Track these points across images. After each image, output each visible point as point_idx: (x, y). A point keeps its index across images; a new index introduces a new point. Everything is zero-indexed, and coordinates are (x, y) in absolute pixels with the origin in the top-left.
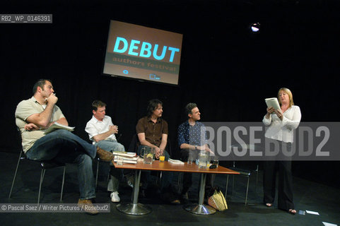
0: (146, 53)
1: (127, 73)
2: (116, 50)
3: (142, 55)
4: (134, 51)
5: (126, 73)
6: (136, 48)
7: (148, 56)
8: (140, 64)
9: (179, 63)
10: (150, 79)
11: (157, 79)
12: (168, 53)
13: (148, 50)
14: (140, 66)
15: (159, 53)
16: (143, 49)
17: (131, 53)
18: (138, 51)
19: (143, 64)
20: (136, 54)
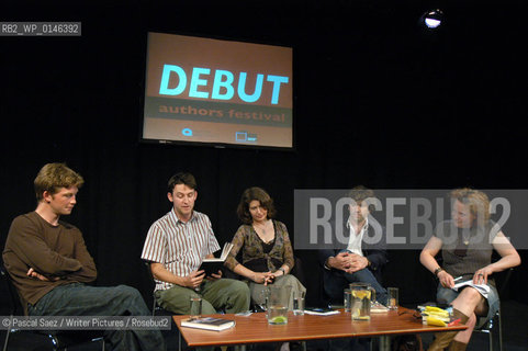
0: (223, 91)
1: (190, 134)
2: (164, 90)
3: (216, 95)
4: (200, 88)
5: (187, 134)
6: (204, 83)
7: (229, 96)
8: (214, 114)
9: (289, 105)
10: (238, 141)
11: (251, 141)
12: (268, 87)
13: (228, 85)
14: (215, 119)
15: (250, 89)
16: (218, 83)
17: (194, 94)
18: (208, 88)
19: (220, 114)
20: (204, 95)
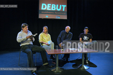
1: (48, 17)
2: (42, 9)
3: (52, 9)
4: (49, 8)
5: (47, 17)
7: (55, 9)
8: (52, 13)
10: (57, 18)
11: (59, 18)
12: (62, 7)
13: (54, 7)
15: (59, 8)
16: (52, 7)
19: (53, 13)
